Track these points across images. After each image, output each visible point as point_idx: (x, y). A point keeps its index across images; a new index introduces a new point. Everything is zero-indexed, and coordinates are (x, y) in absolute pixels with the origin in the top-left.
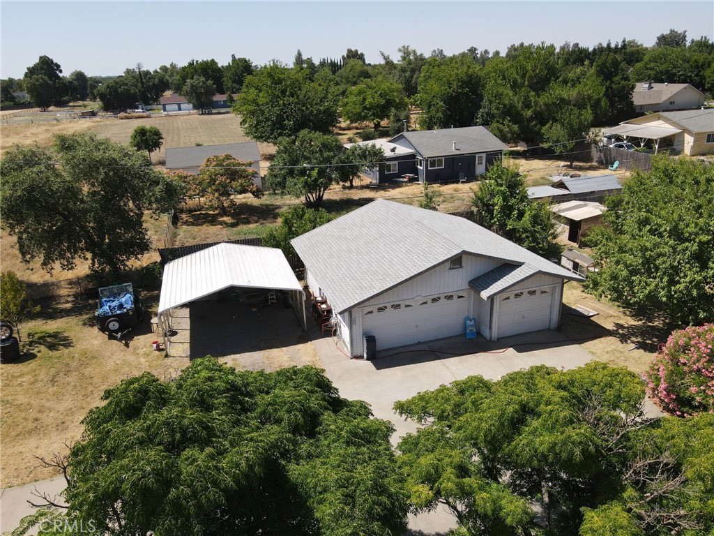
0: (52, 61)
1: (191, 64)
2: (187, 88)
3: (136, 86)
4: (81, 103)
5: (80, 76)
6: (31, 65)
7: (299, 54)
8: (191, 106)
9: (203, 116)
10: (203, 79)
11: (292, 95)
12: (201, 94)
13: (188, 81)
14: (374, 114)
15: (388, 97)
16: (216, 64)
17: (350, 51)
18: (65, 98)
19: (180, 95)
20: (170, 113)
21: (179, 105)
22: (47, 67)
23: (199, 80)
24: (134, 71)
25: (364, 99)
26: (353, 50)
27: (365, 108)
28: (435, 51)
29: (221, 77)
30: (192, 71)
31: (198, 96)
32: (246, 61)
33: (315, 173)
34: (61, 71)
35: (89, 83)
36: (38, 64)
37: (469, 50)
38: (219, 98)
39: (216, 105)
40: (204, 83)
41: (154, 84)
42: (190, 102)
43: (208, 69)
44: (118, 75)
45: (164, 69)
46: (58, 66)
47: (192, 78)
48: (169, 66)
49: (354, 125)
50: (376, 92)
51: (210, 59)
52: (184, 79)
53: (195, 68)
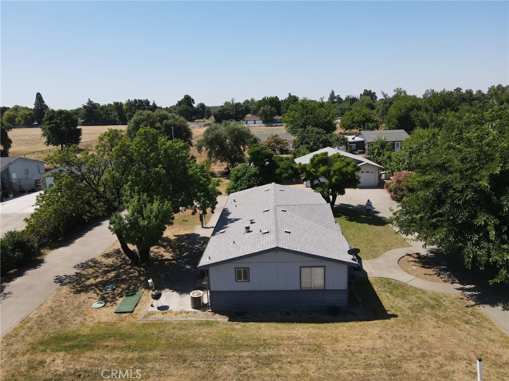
0: (190, 97)
1: (264, 99)
2: (260, 112)
3: (233, 111)
4: (201, 120)
5: (202, 106)
6: (180, 100)
7: (333, 93)
8: (261, 122)
9: (267, 127)
10: (270, 107)
11: (311, 114)
12: (268, 115)
13: (262, 108)
14: (358, 126)
15: (367, 117)
16: (278, 99)
17: (366, 91)
18: (194, 117)
19: (256, 116)
20: (250, 125)
21: (255, 121)
22: (188, 100)
23: (268, 107)
24: (229, 103)
25: (354, 118)
26: (368, 90)
27: (353, 122)
28: (428, 91)
29: (280, 106)
30: (264, 102)
31: (266, 116)
32: (295, 97)
33: (312, 143)
34: (194, 103)
35: (206, 109)
36: (184, 99)
37: (455, 90)
38: (277, 118)
39: (276, 122)
40: (270, 109)
41: (242, 110)
42: (261, 120)
43: (273, 102)
44: (220, 105)
45: (247, 101)
46: (193, 100)
47: (264, 106)
48: (250, 100)
49: (347, 132)
50: (360, 114)
51: (275, 96)
52: (259, 107)
53: (266, 101)
